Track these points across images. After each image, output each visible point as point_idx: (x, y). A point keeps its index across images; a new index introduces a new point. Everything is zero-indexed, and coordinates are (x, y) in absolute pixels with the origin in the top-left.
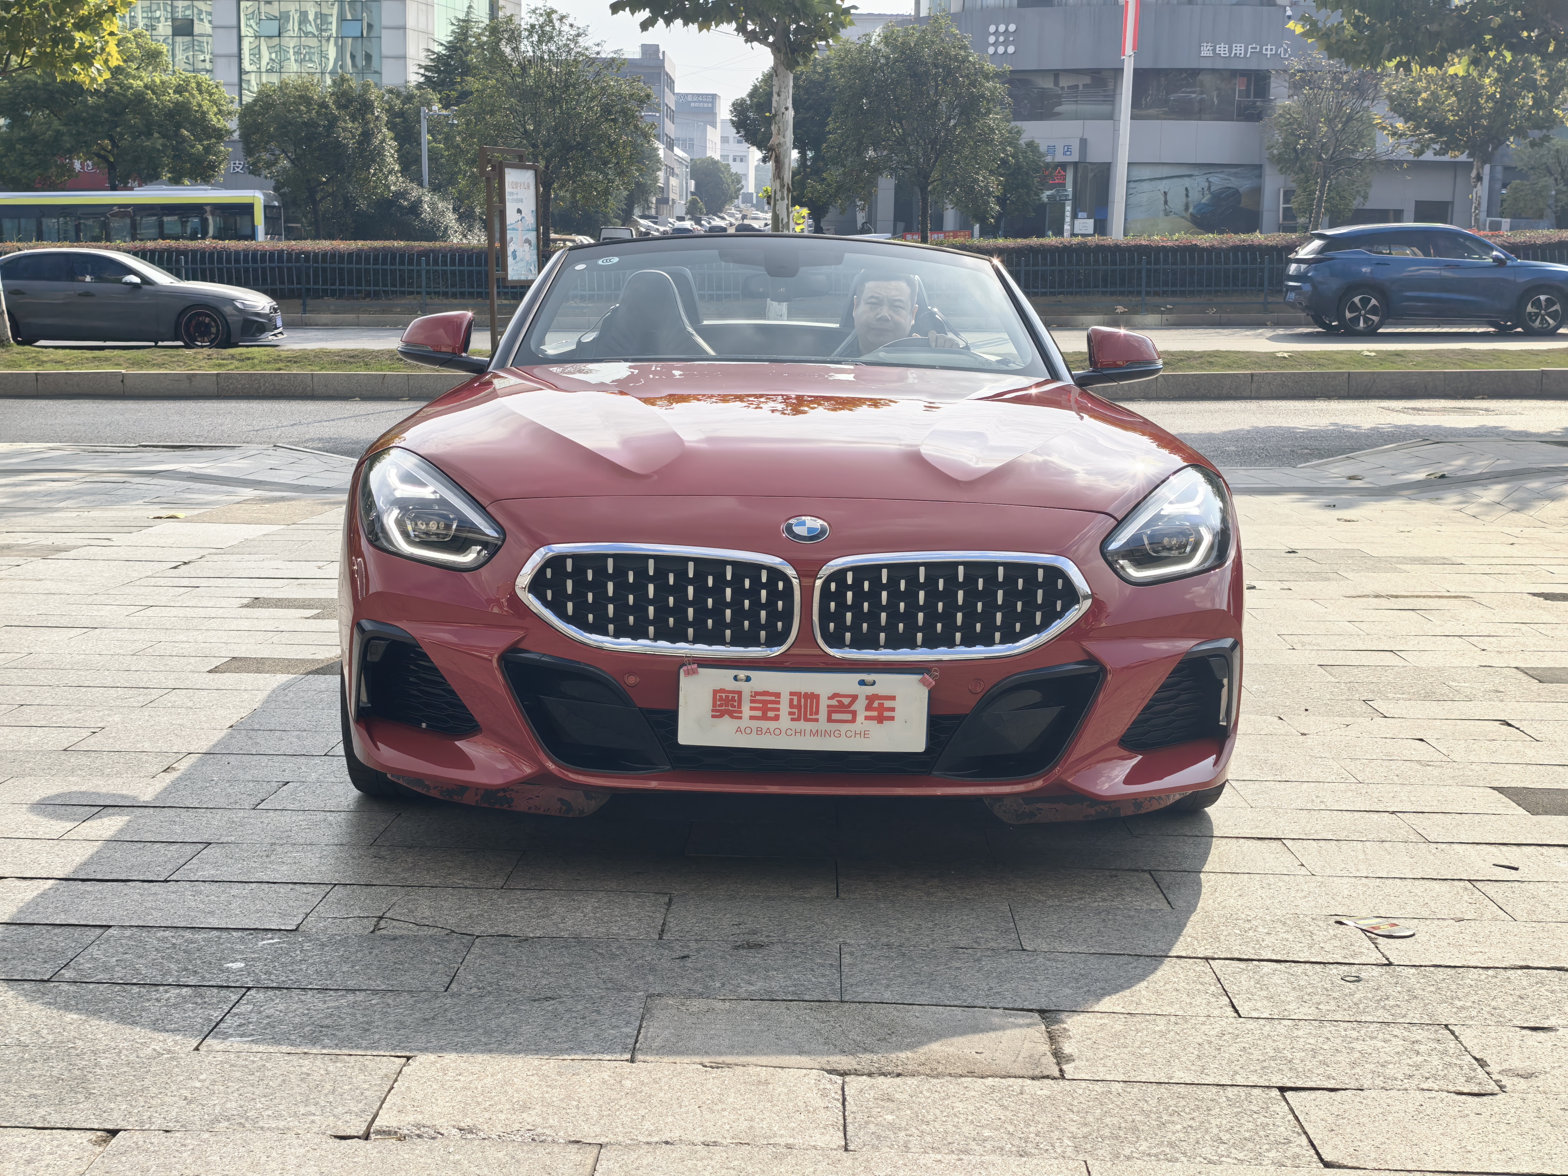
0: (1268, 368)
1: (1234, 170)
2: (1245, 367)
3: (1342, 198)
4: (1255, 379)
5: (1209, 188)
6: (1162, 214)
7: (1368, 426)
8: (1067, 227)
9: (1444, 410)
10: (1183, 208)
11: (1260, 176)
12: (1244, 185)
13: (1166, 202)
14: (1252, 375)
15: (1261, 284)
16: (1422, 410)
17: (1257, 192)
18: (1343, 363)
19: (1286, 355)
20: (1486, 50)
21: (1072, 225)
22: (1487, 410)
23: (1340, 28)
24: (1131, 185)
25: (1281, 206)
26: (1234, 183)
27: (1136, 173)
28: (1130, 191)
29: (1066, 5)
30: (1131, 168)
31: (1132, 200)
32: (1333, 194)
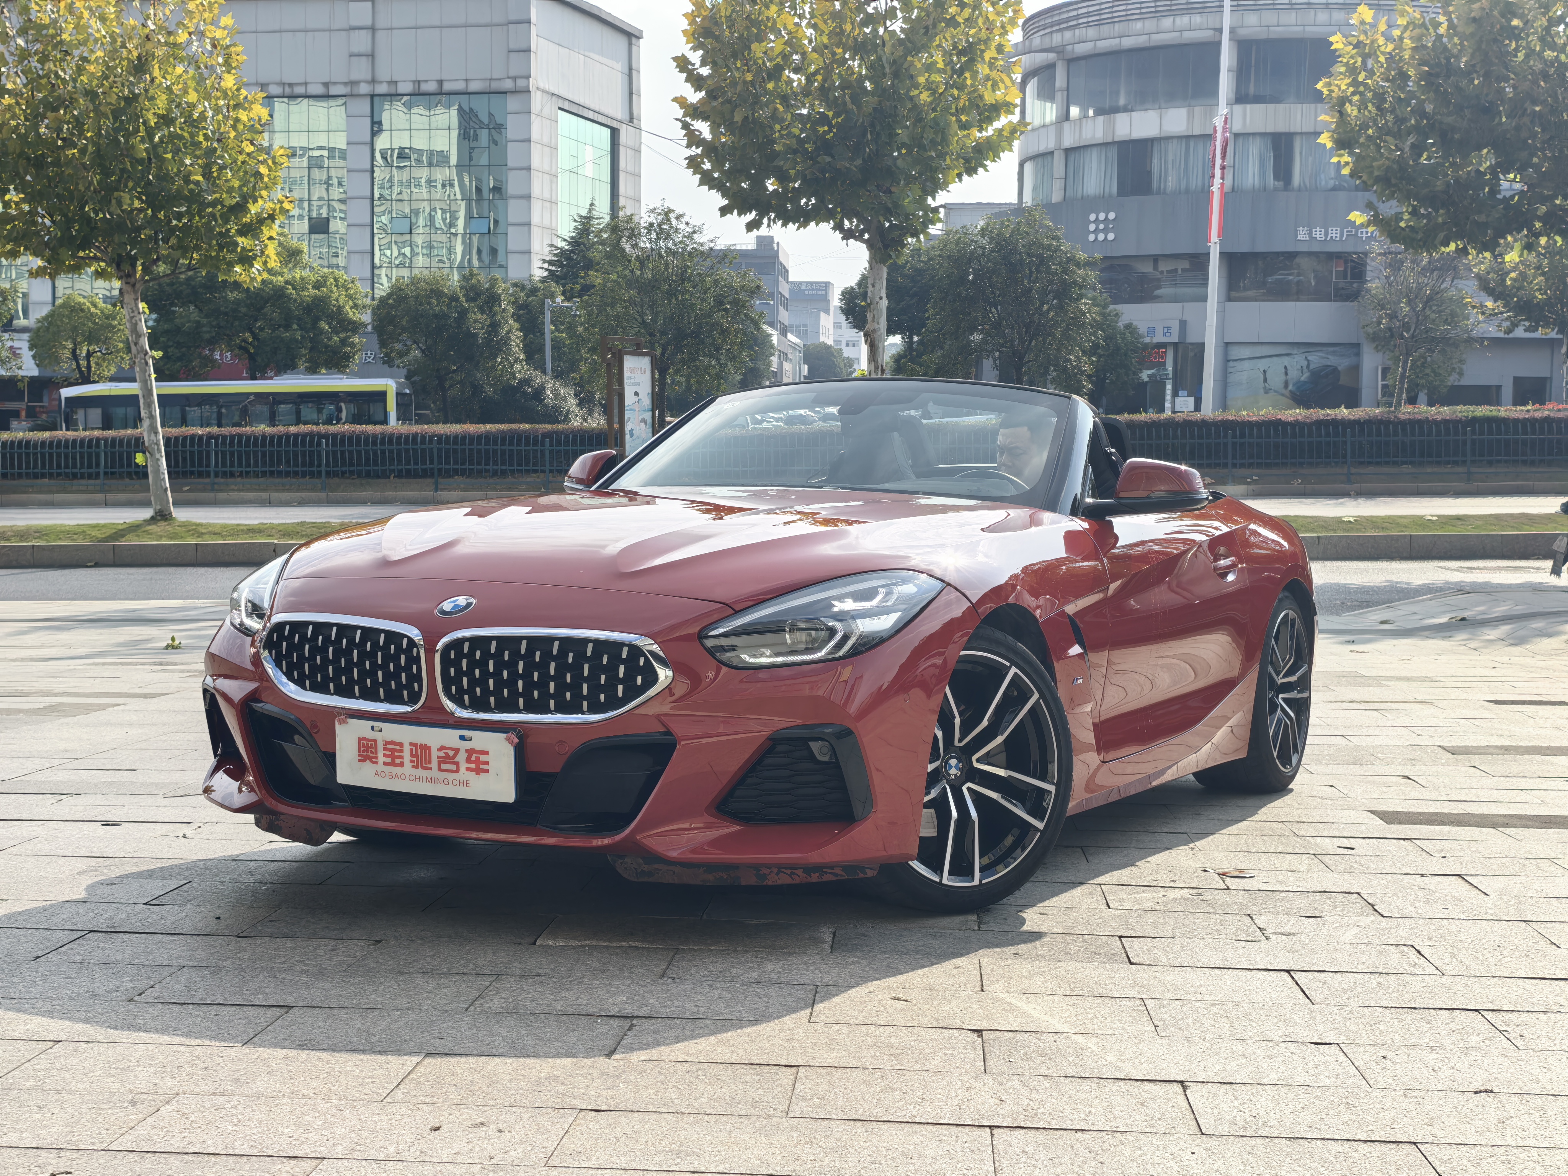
0: (1335, 531)
1: (1333, 349)
2: (1312, 531)
4: (1322, 541)
5: (1308, 366)
6: (1262, 391)
7: (1420, 582)
8: (1168, 405)
9: (1499, 569)
10: (1283, 385)
11: (1358, 354)
12: (1342, 363)
13: (1265, 380)
14: (1319, 537)
15: (1344, 456)
16: (1479, 568)
17: (1356, 369)
18: (1405, 527)
19: (1352, 519)
20: (1537, 235)
21: (1173, 403)
22: (1538, 569)
23: (1398, 217)
24: (1231, 364)
25: (1380, 383)
26: (1333, 360)
27: (1236, 352)
28: (1230, 370)
29: (1164, 193)
30: (1230, 348)
31: (1232, 378)
32: (1428, 371)
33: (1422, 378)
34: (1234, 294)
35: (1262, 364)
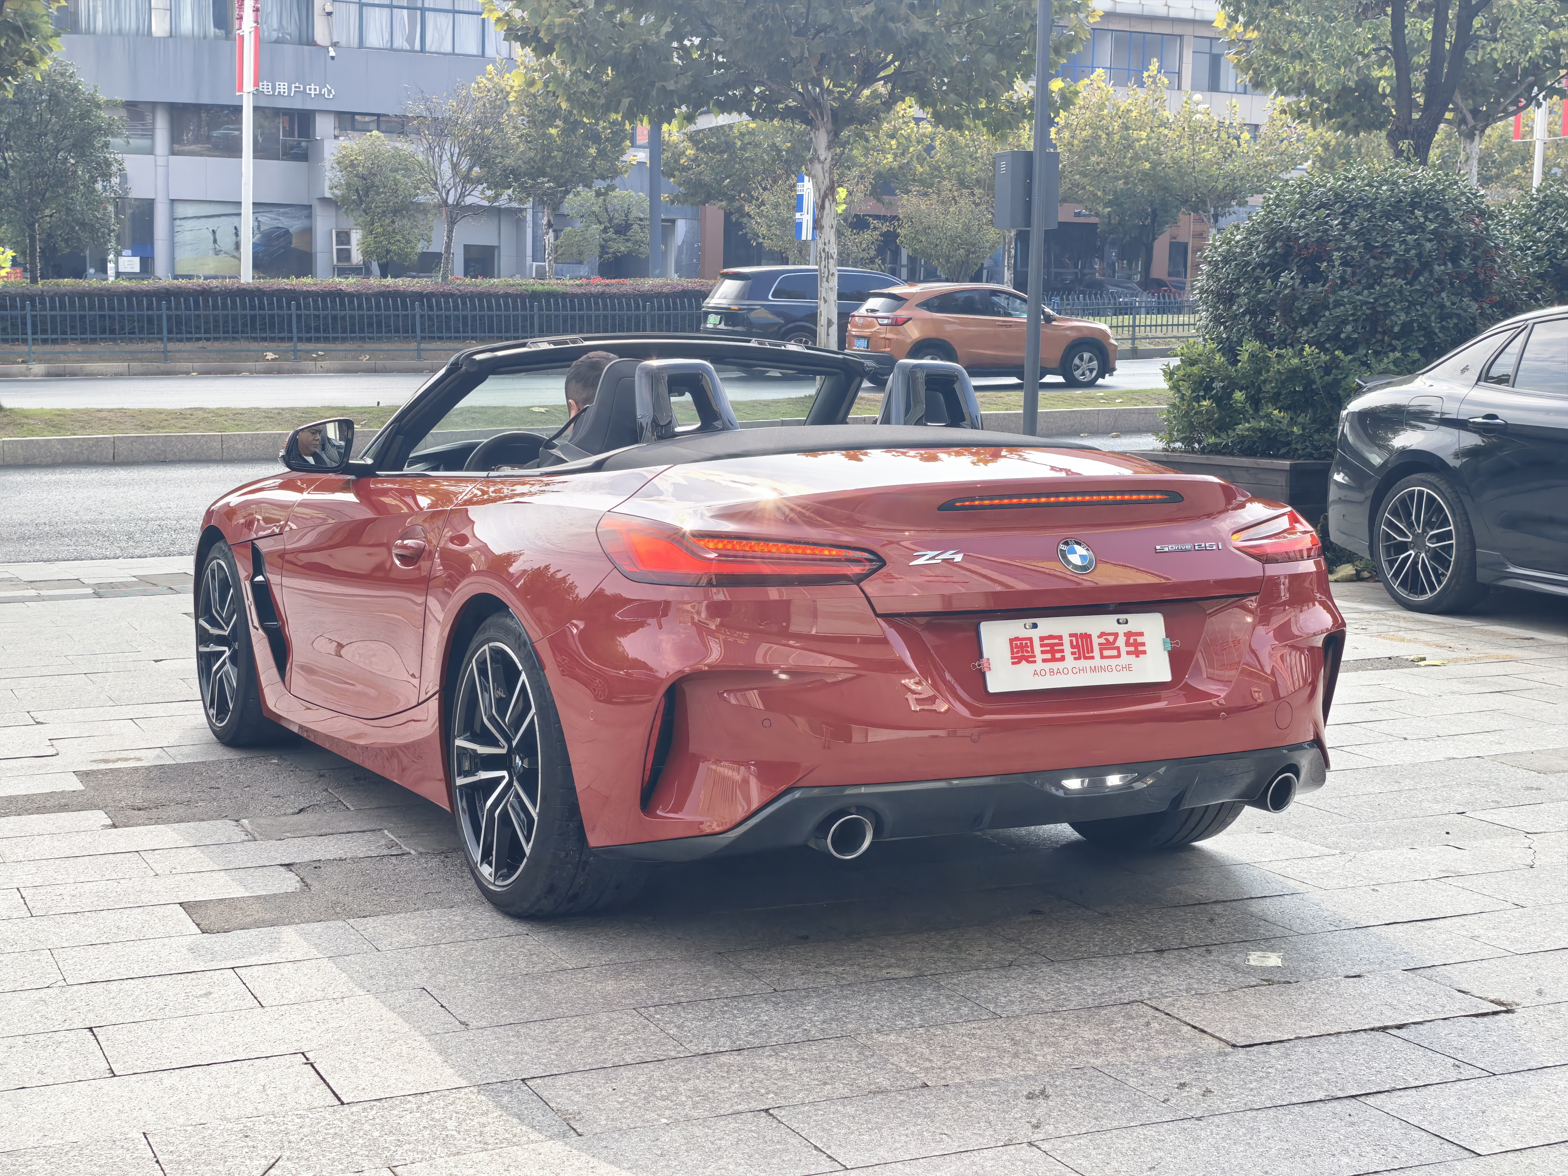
1: (282, 210)
3: (408, 242)
5: (259, 227)
6: (211, 252)
8: (111, 266)
10: (233, 247)
11: (310, 216)
12: (294, 225)
13: (215, 241)
17: (308, 232)
21: (117, 263)
24: (178, 222)
25: (335, 247)
26: (285, 222)
27: (182, 210)
28: (177, 229)
29: (94, 32)
30: (176, 205)
31: (179, 238)
32: (399, 237)
33: (393, 244)
34: (176, 147)
35: (212, 223)
